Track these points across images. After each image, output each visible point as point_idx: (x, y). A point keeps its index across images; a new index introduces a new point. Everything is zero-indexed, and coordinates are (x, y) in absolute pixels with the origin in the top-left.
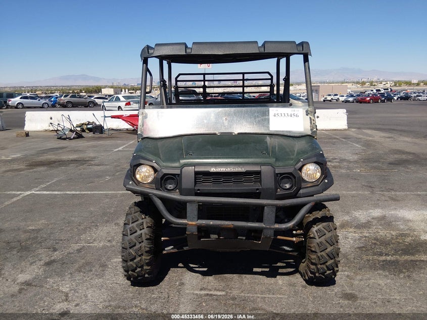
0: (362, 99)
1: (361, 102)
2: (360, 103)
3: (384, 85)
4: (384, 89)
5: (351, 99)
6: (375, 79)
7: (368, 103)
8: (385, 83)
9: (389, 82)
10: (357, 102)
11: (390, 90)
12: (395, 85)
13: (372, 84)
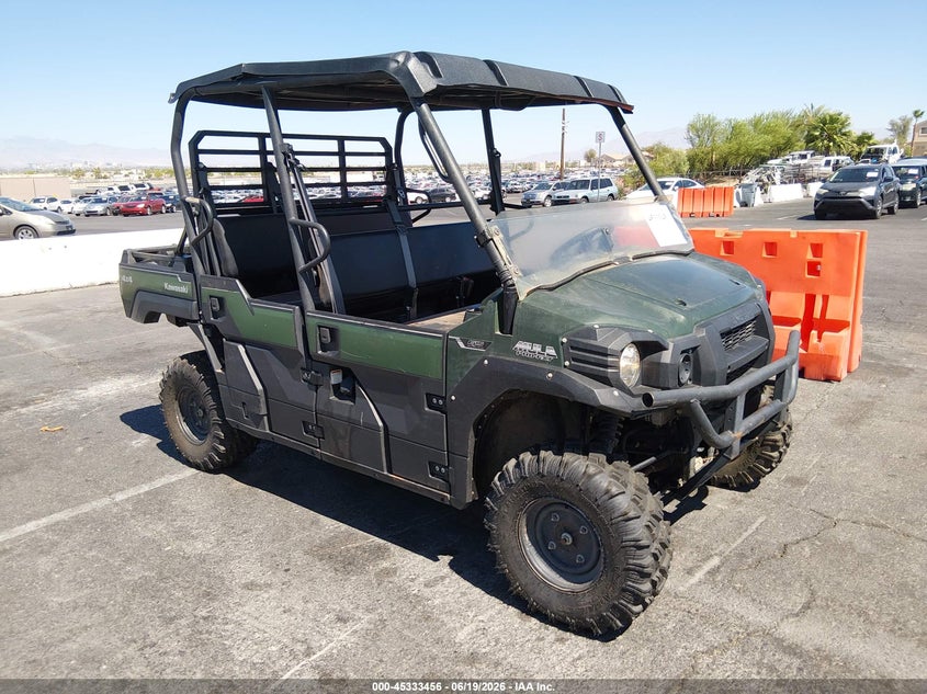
0: (127, 206)
1: (126, 214)
2: (125, 216)
3: (126, 176)
4: (137, 186)
5: (99, 208)
6: (100, 164)
7: (141, 215)
8: (127, 172)
9: (134, 171)
10: (115, 214)
11: (148, 187)
12: (149, 177)
13: (98, 174)
